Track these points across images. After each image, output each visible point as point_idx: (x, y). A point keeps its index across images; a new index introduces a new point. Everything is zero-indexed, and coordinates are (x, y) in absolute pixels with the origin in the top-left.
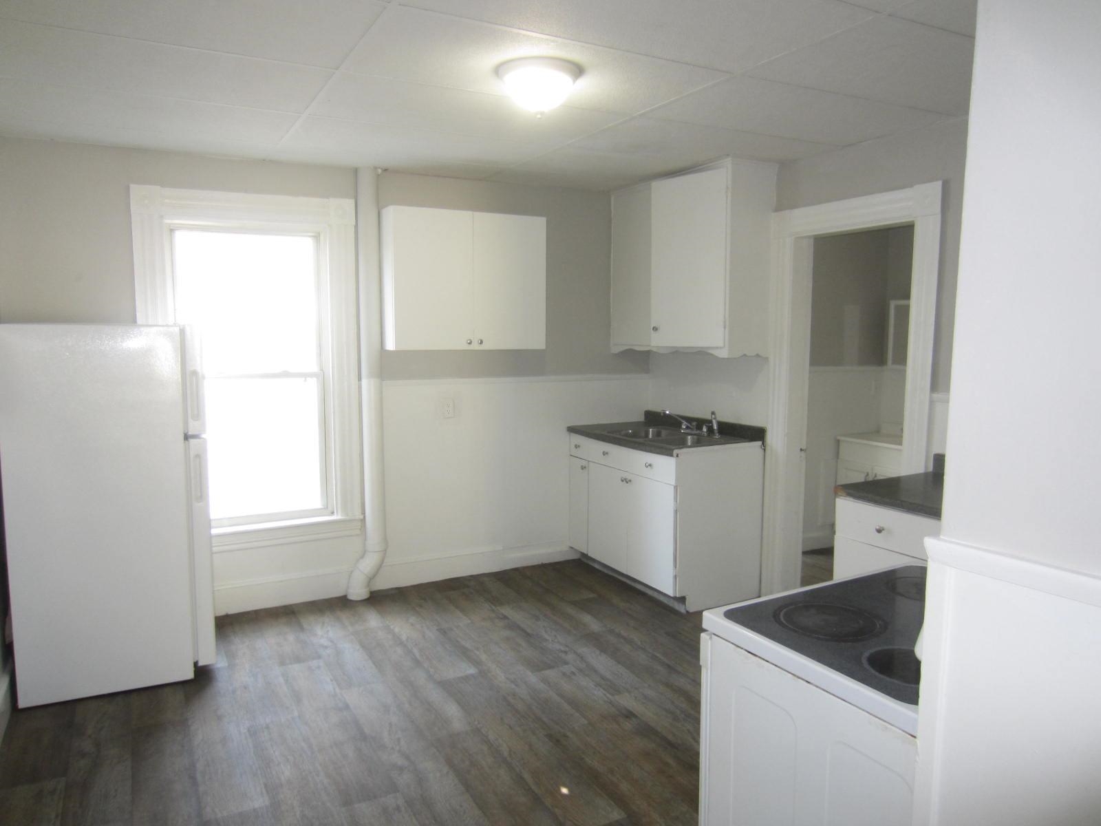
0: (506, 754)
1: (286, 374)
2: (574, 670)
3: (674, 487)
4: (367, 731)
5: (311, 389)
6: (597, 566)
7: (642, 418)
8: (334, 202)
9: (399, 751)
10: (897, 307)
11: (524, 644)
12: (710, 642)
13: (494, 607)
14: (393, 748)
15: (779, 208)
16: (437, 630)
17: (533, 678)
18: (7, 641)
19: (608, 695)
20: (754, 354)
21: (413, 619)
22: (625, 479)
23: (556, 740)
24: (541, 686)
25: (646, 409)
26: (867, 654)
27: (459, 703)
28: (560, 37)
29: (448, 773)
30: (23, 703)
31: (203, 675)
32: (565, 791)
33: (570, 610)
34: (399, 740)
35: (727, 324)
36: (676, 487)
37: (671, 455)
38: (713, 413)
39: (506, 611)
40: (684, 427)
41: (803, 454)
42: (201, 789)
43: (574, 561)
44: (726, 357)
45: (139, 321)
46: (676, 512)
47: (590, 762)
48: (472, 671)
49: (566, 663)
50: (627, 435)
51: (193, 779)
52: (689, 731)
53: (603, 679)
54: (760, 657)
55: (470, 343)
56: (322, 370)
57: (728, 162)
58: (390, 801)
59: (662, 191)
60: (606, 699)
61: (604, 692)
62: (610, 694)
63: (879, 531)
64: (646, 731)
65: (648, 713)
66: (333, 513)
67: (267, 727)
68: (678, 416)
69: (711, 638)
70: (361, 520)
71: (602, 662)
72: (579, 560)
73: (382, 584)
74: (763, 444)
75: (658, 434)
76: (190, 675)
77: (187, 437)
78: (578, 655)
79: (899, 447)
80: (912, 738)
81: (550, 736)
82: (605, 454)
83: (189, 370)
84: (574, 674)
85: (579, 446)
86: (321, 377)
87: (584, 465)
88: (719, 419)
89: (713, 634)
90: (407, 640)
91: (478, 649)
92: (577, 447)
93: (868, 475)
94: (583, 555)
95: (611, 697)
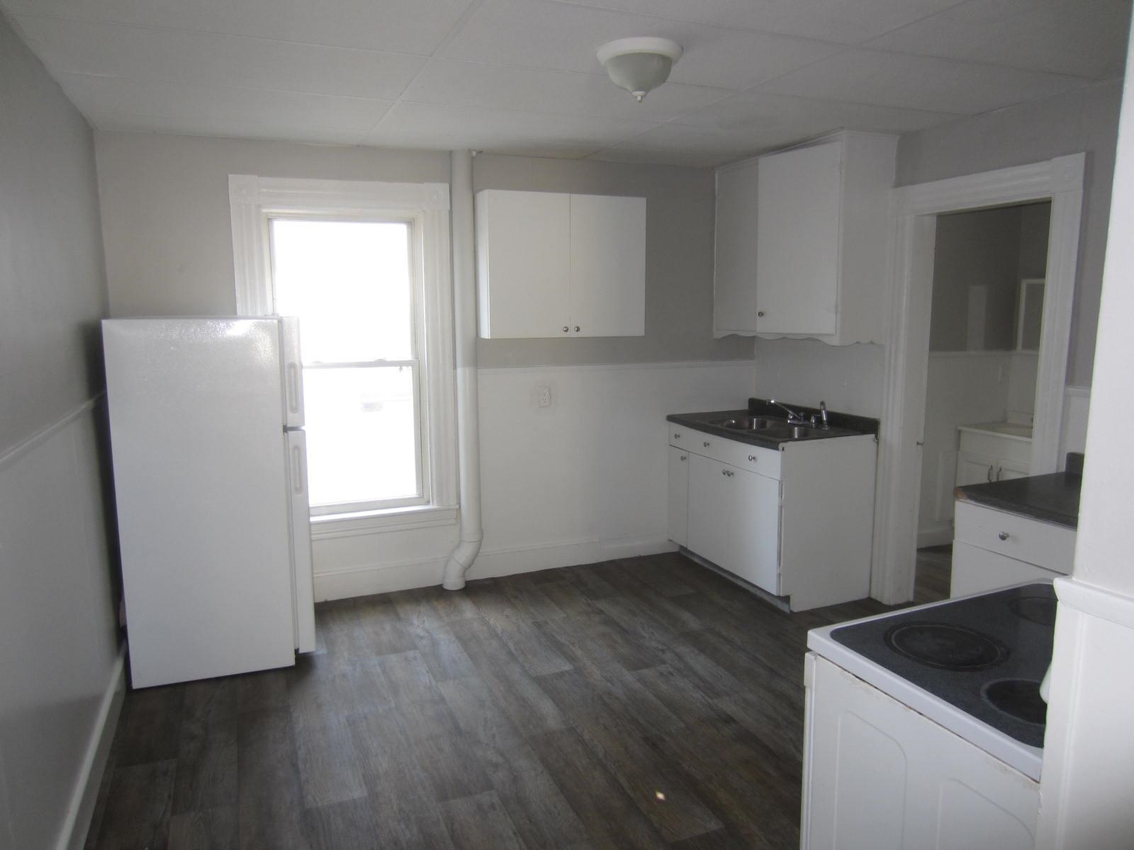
0: (601, 755)
1: (381, 363)
2: (671, 670)
3: (780, 482)
4: (462, 725)
5: (406, 378)
6: (696, 560)
7: (745, 407)
8: (429, 187)
9: (494, 748)
10: (1030, 287)
11: (620, 640)
12: (815, 662)
13: (590, 601)
14: (487, 744)
15: (898, 184)
16: (533, 623)
17: (629, 677)
18: (121, 625)
19: (707, 698)
20: (868, 341)
21: (508, 611)
22: (728, 472)
23: (653, 743)
24: (638, 685)
25: (751, 397)
26: (986, 686)
27: (553, 700)
29: (542, 772)
30: (136, 684)
31: (304, 662)
32: (660, 796)
33: (669, 607)
34: (494, 736)
35: (839, 309)
36: (781, 483)
37: (777, 449)
38: (822, 403)
39: (602, 605)
40: (791, 417)
41: (919, 448)
42: (303, 776)
43: (672, 554)
44: (838, 344)
45: (239, 312)
46: (781, 507)
47: (688, 768)
48: (567, 667)
49: (664, 662)
50: (731, 426)
51: (294, 765)
52: (791, 739)
53: (702, 680)
54: (868, 683)
55: (566, 331)
56: (417, 358)
57: (844, 136)
58: (485, 798)
59: (768, 166)
60: (704, 702)
61: (703, 695)
62: (709, 696)
63: (1003, 538)
64: (746, 737)
65: (748, 719)
66: (428, 502)
67: (366, 718)
68: (784, 405)
69: (816, 659)
70: (457, 510)
71: (700, 663)
72: (679, 552)
73: (479, 574)
74: (876, 437)
75: (762, 425)
76: (291, 661)
77: (286, 429)
78: (676, 654)
79: (1029, 440)
80: (1034, 783)
81: (646, 739)
82: (706, 445)
83: (287, 362)
84: (672, 675)
85: (679, 436)
86: (416, 365)
87: (684, 456)
88: (829, 409)
89: (819, 655)
90: (502, 633)
91: (573, 644)
92: (677, 436)
93: (992, 467)
94: (682, 547)
95: (710, 700)
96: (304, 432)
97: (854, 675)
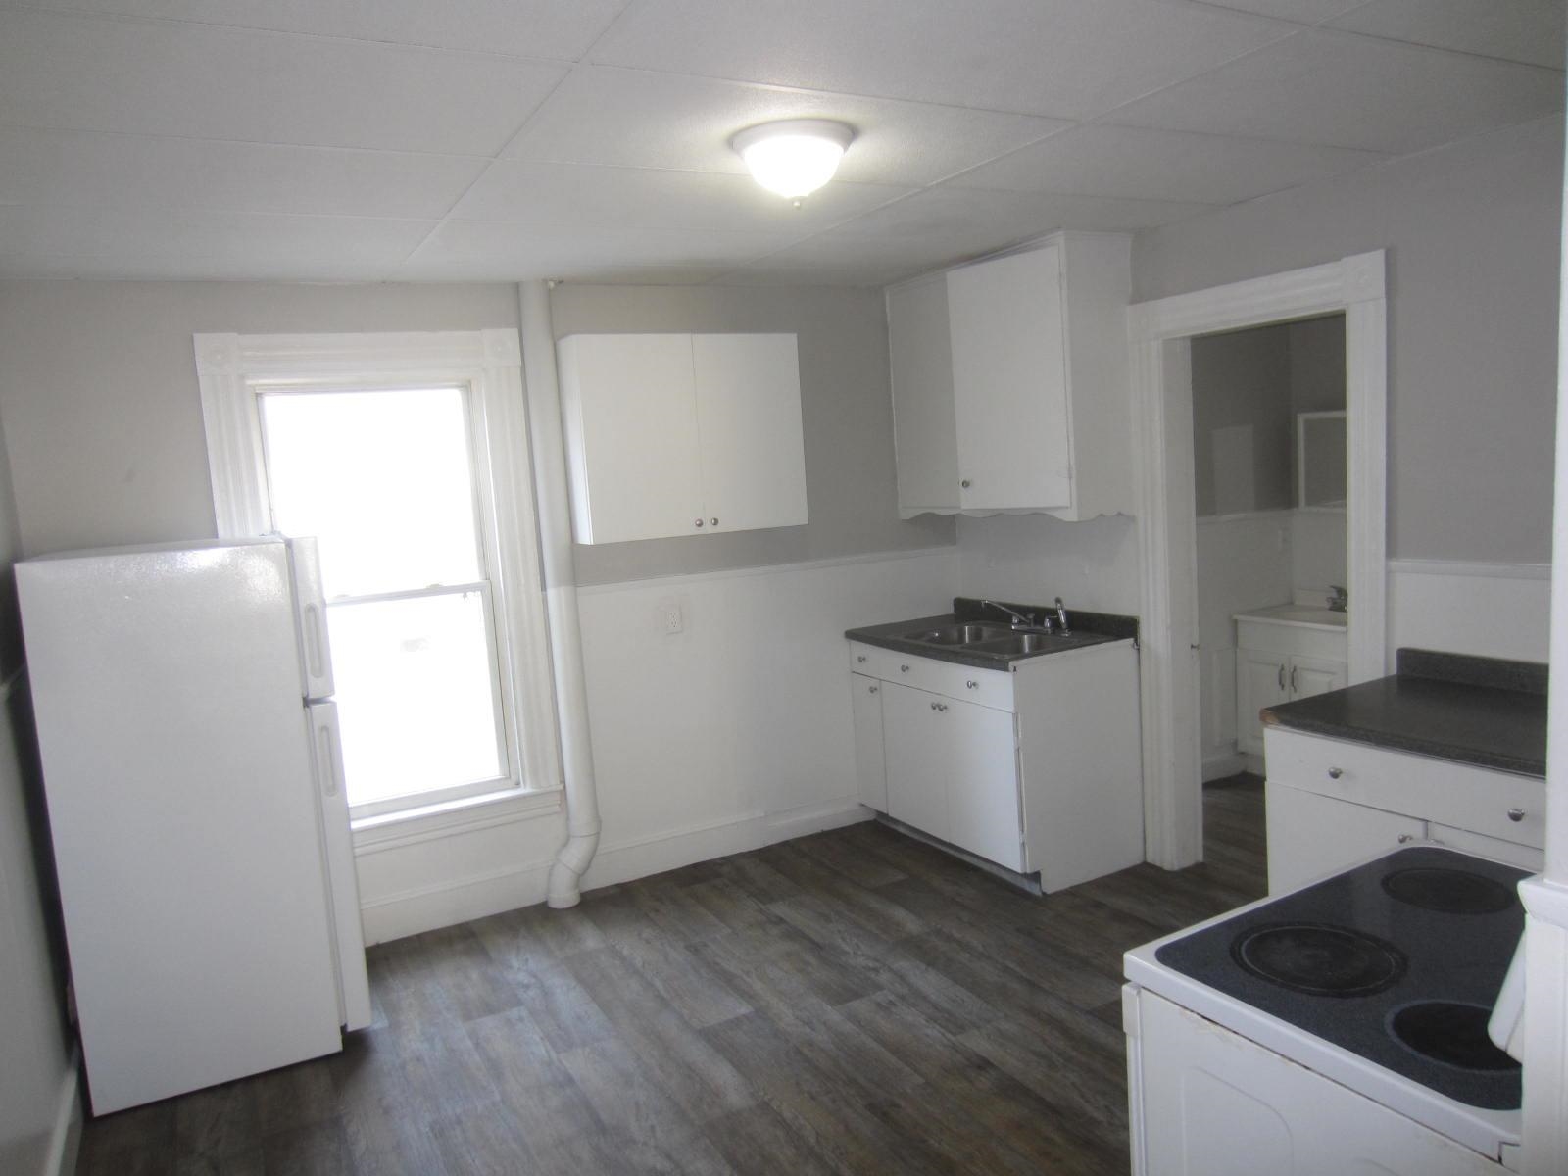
0: (812, 1140)
1: (436, 590)
2: (892, 997)
4: (604, 1117)
5: (473, 610)
6: (901, 830)
7: (950, 610)
8: (488, 335)
9: (656, 1147)
11: (813, 961)
12: (1137, 999)
13: (763, 907)
14: (645, 1143)
15: (1137, 298)
16: (686, 948)
17: (834, 1015)
18: (71, 1019)
19: (949, 1036)
20: (1116, 513)
21: (647, 933)
22: (939, 706)
23: (882, 1112)
24: (848, 1027)
25: (956, 596)
26: (1390, 1016)
27: (731, 1062)
28: (827, 91)
30: (99, 1109)
31: (355, 1044)
33: (874, 903)
34: (652, 1128)
35: (1074, 473)
36: (1015, 716)
37: (1006, 670)
38: (1058, 600)
39: (780, 909)
40: (1015, 621)
41: (1195, 652)
43: (867, 823)
44: (1075, 519)
45: (222, 536)
46: (1018, 750)
47: (936, 1145)
48: (744, 1009)
49: (879, 987)
50: (933, 640)
53: (936, 1009)
54: (1222, 1026)
55: (700, 525)
56: (488, 579)
57: (1060, 238)
59: (962, 282)
60: (945, 1041)
61: (942, 1030)
62: (950, 1032)
63: (1335, 775)
64: (1012, 1088)
65: (1011, 1061)
66: (518, 784)
67: (459, 1122)
68: (1003, 604)
69: (1139, 992)
70: (560, 791)
71: (930, 983)
72: (875, 820)
73: (599, 880)
74: (1136, 641)
75: (977, 636)
76: (335, 1045)
77: (307, 702)
78: (896, 974)
81: (872, 1107)
82: (904, 669)
83: (303, 605)
84: (895, 1005)
85: (864, 659)
86: (488, 589)
87: (874, 686)
88: (1068, 607)
89: (1144, 988)
90: (643, 967)
91: (748, 973)
92: (861, 659)
93: (1282, 669)
94: (880, 814)
95: (953, 1038)
96: (334, 704)
97: (1198, 1014)
